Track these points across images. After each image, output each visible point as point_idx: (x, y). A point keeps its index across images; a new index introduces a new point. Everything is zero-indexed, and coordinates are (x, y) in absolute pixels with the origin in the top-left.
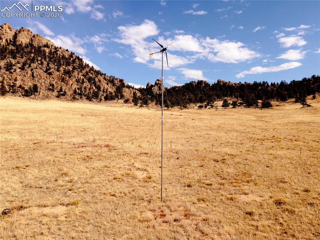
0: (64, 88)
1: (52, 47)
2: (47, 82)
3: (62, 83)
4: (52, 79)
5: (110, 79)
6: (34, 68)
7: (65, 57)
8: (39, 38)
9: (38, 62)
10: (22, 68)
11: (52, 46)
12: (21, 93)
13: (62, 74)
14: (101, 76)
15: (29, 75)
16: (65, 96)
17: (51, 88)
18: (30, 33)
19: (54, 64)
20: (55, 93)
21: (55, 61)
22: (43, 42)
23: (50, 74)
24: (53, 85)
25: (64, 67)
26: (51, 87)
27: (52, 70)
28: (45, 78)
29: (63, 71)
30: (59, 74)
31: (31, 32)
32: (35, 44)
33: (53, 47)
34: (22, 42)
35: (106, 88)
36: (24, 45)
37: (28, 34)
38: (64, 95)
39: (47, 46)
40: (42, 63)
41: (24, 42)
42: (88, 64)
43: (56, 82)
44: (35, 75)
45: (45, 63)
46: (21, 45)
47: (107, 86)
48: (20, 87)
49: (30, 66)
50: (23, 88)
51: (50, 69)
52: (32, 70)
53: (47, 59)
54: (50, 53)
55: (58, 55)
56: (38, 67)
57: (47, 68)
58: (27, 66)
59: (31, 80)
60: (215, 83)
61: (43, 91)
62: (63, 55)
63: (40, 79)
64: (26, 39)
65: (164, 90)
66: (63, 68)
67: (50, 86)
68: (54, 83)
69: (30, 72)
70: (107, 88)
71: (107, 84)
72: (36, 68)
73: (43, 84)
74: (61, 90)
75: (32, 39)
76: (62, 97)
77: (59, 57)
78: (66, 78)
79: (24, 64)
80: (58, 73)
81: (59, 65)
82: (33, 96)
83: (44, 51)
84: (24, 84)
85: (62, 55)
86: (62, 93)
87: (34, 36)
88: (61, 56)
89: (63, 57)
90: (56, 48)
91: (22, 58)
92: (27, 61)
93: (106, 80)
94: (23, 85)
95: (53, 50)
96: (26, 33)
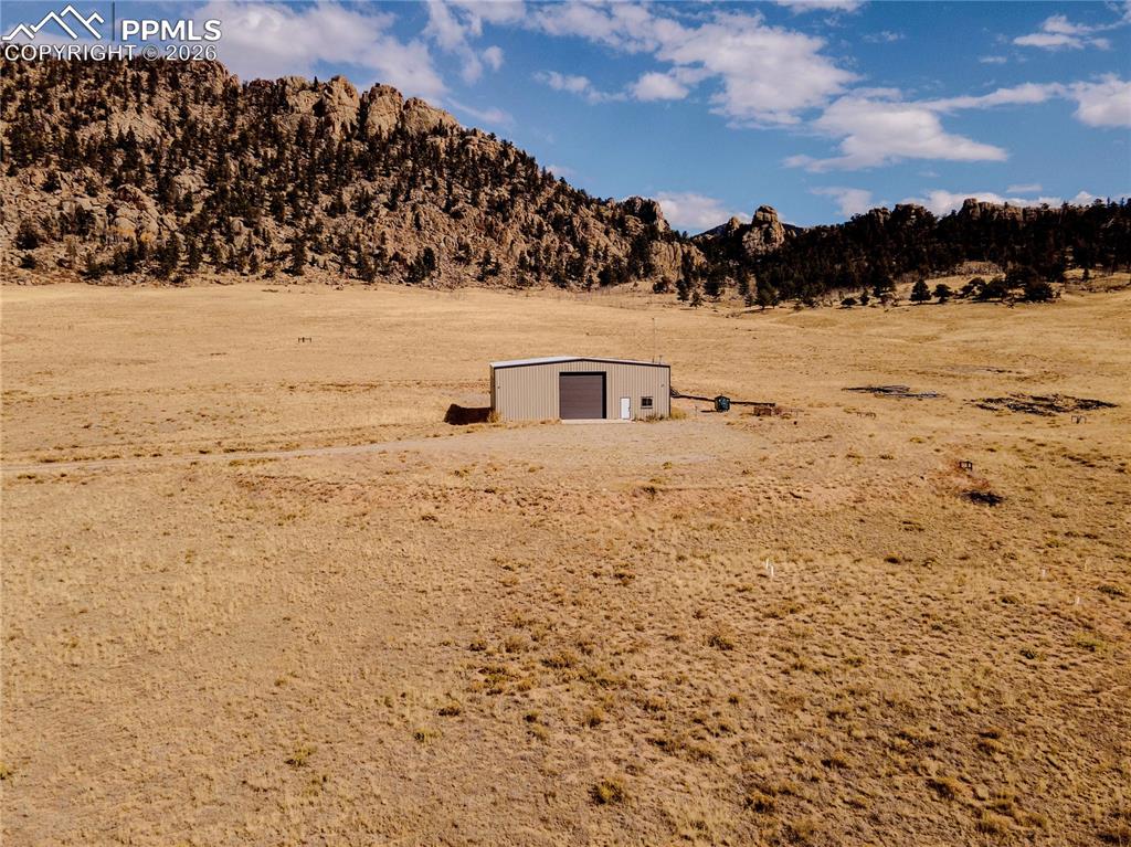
0: (493, 253)
1: (452, 132)
2: (451, 240)
3: (489, 239)
4: (464, 230)
5: (614, 215)
6: (418, 202)
7: (488, 160)
8: (421, 110)
9: (424, 184)
10: (391, 206)
11: (452, 128)
12: (401, 273)
13: (486, 213)
14: (588, 207)
15: (408, 222)
16: (496, 275)
17: (462, 256)
18: (396, 98)
19: (462, 184)
20: (473, 269)
21: (464, 175)
22: (431, 120)
23: (457, 215)
24: (465, 247)
25: (489, 192)
26: (462, 253)
27: (460, 205)
28: (447, 229)
29: (485, 203)
30: (479, 215)
31: (400, 95)
32: (412, 128)
33: (455, 132)
34: (380, 127)
35: (603, 244)
36: (385, 135)
37: (392, 101)
38: (494, 273)
39: (439, 131)
40: (435, 187)
41: (385, 128)
42: (550, 174)
43: (473, 238)
44: (422, 221)
45: (442, 183)
46: (378, 136)
47: (608, 241)
48: (396, 257)
49: (408, 198)
50: (403, 261)
51: (456, 201)
52: (414, 208)
53: (446, 172)
54: (450, 151)
55: (471, 155)
56: (427, 199)
57: (448, 199)
58: (402, 197)
59: (414, 237)
60: (954, 212)
61: (444, 264)
62: (484, 153)
63: (434, 233)
64: (388, 117)
65: (783, 239)
66: (486, 194)
67: (460, 250)
68: (469, 241)
69: (410, 215)
70: (606, 246)
71: (607, 233)
72: (424, 202)
73: (442, 245)
74: (487, 260)
75: (402, 115)
76: (491, 278)
77: (473, 160)
78: (497, 225)
79: (395, 192)
80: (475, 212)
81: (476, 186)
82: (427, 279)
83: (436, 149)
84: (403, 249)
85: (480, 153)
86: (490, 267)
87: (407, 106)
88: (477, 158)
89: (484, 158)
90: (462, 135)
91: (388, 175)
92: (399, 185)
93: (602, 221)
94: (401, 253)
95: (456, 142)
96: (387, 98)
